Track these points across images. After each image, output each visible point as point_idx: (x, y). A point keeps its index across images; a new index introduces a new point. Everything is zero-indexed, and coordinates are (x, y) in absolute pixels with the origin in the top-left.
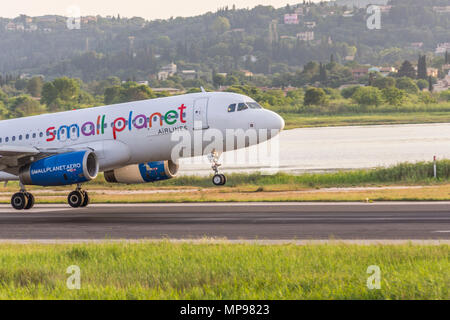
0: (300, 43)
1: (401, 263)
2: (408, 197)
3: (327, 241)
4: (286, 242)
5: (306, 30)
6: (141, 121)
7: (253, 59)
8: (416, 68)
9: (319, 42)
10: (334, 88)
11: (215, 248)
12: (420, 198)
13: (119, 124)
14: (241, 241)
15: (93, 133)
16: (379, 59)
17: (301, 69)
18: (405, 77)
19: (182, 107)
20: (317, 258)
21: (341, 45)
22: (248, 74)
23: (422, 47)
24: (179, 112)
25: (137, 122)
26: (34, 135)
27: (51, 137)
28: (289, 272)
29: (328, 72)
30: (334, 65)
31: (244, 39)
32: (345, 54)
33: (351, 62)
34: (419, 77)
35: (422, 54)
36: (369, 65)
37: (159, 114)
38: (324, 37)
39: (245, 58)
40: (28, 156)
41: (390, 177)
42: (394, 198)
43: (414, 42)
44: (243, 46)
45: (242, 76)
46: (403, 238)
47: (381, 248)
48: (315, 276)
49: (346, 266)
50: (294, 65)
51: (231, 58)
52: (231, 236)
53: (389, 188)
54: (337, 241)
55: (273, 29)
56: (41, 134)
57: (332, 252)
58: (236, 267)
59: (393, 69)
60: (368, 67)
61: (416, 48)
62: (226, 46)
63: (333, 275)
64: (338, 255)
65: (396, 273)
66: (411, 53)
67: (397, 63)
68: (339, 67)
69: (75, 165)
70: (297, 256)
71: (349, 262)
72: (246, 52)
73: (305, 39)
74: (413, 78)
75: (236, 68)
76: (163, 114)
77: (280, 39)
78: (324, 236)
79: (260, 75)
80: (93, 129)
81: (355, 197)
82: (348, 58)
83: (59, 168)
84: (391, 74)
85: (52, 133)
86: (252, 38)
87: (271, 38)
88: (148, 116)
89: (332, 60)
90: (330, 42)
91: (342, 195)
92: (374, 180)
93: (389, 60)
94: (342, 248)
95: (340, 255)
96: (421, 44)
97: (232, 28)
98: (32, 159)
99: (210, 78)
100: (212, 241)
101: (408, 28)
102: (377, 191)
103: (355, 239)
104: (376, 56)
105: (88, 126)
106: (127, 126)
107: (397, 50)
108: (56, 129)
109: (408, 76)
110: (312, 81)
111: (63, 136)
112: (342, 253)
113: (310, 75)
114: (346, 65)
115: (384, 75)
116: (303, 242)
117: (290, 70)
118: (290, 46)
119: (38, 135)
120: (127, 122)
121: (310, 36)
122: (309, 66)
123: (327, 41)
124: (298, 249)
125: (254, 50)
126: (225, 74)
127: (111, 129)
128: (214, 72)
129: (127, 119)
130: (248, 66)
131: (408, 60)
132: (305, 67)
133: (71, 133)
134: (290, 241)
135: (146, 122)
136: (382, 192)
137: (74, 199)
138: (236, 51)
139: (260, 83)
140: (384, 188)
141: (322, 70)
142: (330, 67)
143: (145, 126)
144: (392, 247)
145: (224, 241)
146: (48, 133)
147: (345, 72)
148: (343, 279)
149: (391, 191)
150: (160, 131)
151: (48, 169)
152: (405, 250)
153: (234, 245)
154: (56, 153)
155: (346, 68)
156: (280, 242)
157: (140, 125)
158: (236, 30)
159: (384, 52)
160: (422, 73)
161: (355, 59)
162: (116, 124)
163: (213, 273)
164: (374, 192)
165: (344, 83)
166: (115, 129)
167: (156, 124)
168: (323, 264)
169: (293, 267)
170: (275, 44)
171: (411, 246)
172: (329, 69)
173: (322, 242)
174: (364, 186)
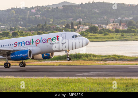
0: (36, 18)
1: (66, 84)
2: (68, 64)
3: (43, 77)
4: (31, 77)
5: (38, 14)
6: (44, 41)
7: (22, 23)
8: (70, 26)
9: (42, 18)
10: (46, 31)
11: (10, 79)
12: (71, 65)
13: (38, 41)
14: (18, 77)
15: (29, 44)
16: (59, 23)
17: (36, 26)
18: (67, 29)
19: (58, 36)
20: (41, 82)
21: (48, 19)
22: (20, 27)
23: (72, 20)
24: (57, 38)
25: (43, 41)
26: (10, 45)
27: (16, 45)
28: (32, 87)
29: (44, 27)
30: (46, 25)
31: (19, 17)
32: (49, 22)
33: (51, 24)
34: (71, 28)
35: (72, 22)
36: (56, 25)
37: (50, 38)
38: (43, 16)
39: (19, 23)
40: (10, 51)
41: (63, 58)
42: (64, 64)
43: (70, 18)
44: (19, 19)
45: (19, 28)
46: (66, 77)
47: (60, 79)
48: (40, 88)
49: (49, 85)
50: (34, 25)
51: (15, 22)
52: (15, 76)
53: (62, 61)
54: (47, 77)
55: (28, 14)
56: (13, 45)
57: (45, 81)
58: (16, 85)
59: (64, 26)
60: (56, 26)
61: (71, 20)
62: (14, 19)
63: (45, 87)
64: (47, 82)
65: (64, 87)
66: (69, 21)
67: (65, 24)
68: (48, 25)
69: (25, 54)
70: (35, 82)
71: (50, 84)
72: (20, 21)
73: (38, 17)
74: (70, 29)
75: (17, 26)
76: (52, 38)
77: (30, 17)
78: (43, 76)
79: (24, 28)
80: (29, 43)
81: (52, 64)
82: (50, 23)
83: (20, 55)
84: (63, 28)
85: (16, 44)
86: (22, 16)
87: (27, 17)
88: (47, 39)
89: (45, 23)
90: (45, 18)
91: (48, 64)
92: (58, 59)
93: (63, 23)
94: (48, 79)
95: (47, 81)
96: (72, 19)
97: (16, 13)
98: (11, 52)
99: (9, 28)
100: (9, 77)
101: (68, 14)
102: (59, 63)
103: (52, 77)
104: (58, 22)
105: (28, 42)
106: (40, 42)
107: (65, 20)
108: (18, 43)
109: (68, 28)
110: (40, 30)
111: (20, 45)
112: (48, 81)
113: (39, 28)
114: (50, 25)
115: (61, 28)
116: (37, 78)
117: (33, 26)
118: (33, 19)
119: (11, 45)
120: (40, 41)
121: (39, 16)
122: (39, 25)
123: (44, 18)
124: (35, 80)
125: (22, 20)
126: (13, 27)
127: (35, 43)
128: (10, 27)
129: (40, 40)
130: (20, 25)
131: (68, 23)
132: (37, 25)
133: (22, 44)
134: (33, 77)
135: (46, 41)
136: (60, 63)
137: (21, 64)
138: (17, 20)
139: (24, 30)
140: (61, 62)
141: (42, 26)
142: (45, 25)
143: (46, 42)
144: (63, 79)
145: (13, 77)
146: (15, 44)
147: (50, 27)
148: (48, 89)
149: (63, 62)
150: (51, 44)
151: (17, 55)
152: (67, 80)
153: (16, 78)
154: (19, 50)
155: (50, 26)
156: (29, 77)
157: (44, 42)
158: (17, 14)
159: (61, 21)
160: (72, 28)
161: (53, 23)
162: (37, 41)
163: (10, 87)
164: (58, 62)
165: (49, 30)
166: (36, 43)
167: (49, 42)
168: (43, 84)
169: (33, 85)
170: (28, 18)
171: (69, 79)
172: (45, 26)
173: (42, 78)
174: (55, 61)
